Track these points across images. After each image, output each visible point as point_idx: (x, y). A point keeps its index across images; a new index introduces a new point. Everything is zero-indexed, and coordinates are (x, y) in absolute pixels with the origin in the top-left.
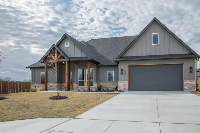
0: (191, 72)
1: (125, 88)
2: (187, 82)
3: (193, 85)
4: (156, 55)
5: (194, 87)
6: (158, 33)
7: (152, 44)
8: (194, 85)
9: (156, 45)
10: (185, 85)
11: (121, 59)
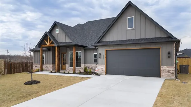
0: (169, 57)
1: (103, 71)
2: (165, 68)
3: (171, 72)
4: (132, 40)
5: (172, 73)
6: (134, 17)
7: (128, 28)
8: (173, 72)
9: (131, 30)
10: (162, 71)
11: (98, 44)
